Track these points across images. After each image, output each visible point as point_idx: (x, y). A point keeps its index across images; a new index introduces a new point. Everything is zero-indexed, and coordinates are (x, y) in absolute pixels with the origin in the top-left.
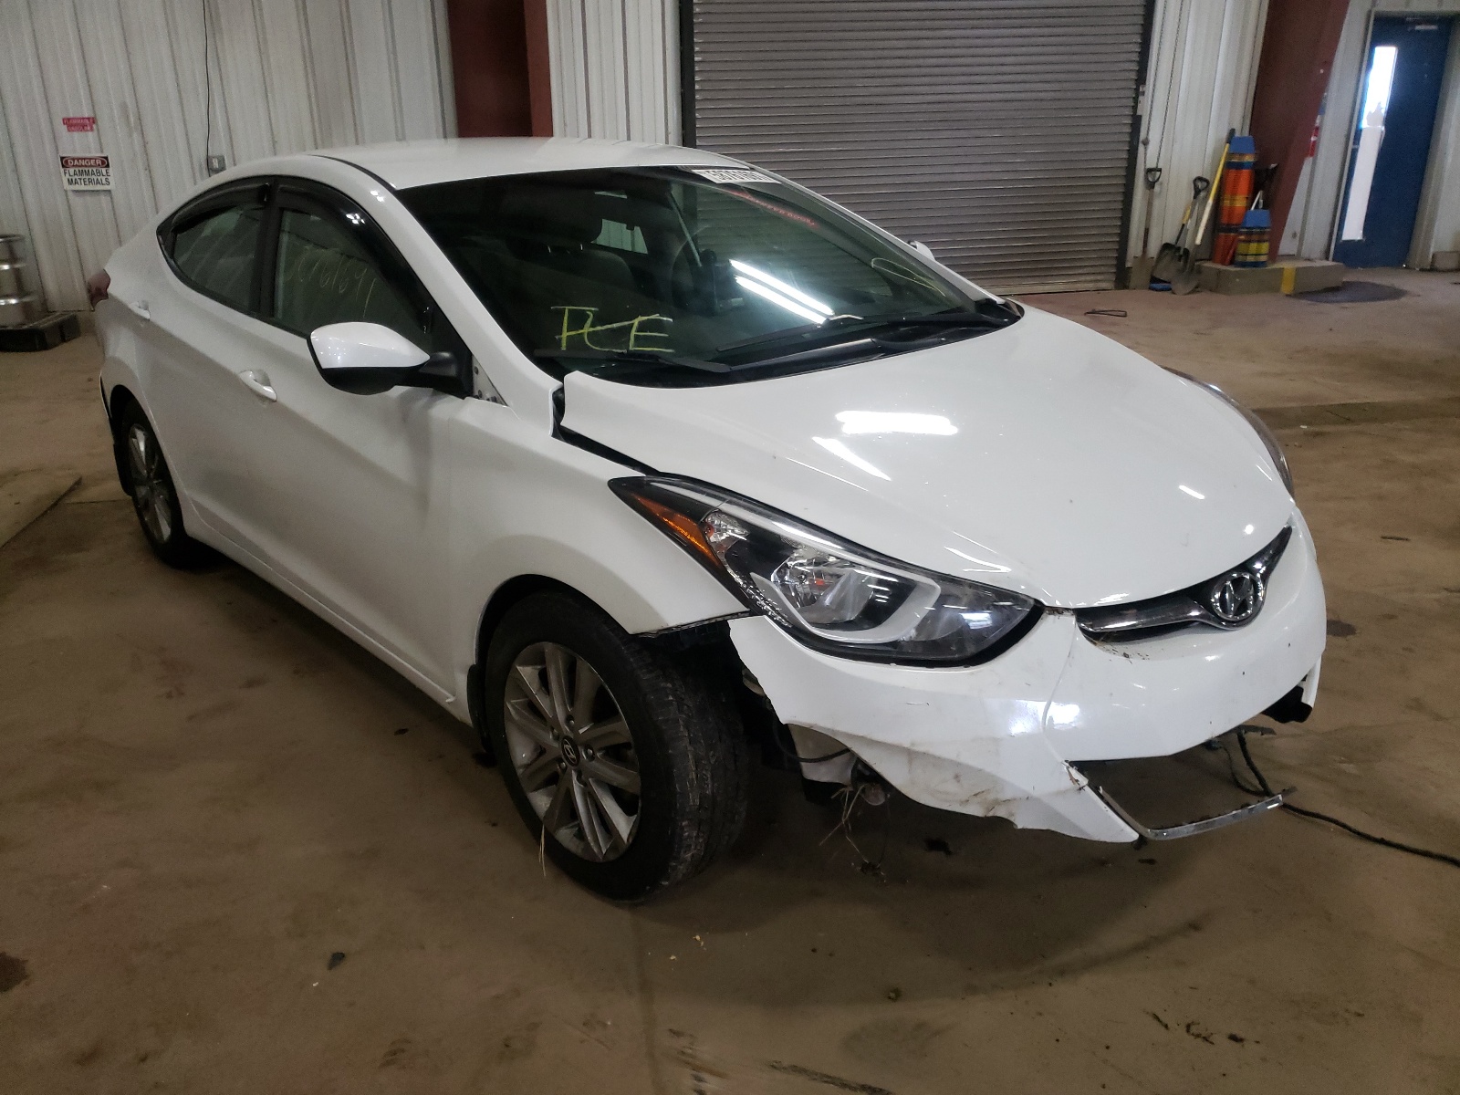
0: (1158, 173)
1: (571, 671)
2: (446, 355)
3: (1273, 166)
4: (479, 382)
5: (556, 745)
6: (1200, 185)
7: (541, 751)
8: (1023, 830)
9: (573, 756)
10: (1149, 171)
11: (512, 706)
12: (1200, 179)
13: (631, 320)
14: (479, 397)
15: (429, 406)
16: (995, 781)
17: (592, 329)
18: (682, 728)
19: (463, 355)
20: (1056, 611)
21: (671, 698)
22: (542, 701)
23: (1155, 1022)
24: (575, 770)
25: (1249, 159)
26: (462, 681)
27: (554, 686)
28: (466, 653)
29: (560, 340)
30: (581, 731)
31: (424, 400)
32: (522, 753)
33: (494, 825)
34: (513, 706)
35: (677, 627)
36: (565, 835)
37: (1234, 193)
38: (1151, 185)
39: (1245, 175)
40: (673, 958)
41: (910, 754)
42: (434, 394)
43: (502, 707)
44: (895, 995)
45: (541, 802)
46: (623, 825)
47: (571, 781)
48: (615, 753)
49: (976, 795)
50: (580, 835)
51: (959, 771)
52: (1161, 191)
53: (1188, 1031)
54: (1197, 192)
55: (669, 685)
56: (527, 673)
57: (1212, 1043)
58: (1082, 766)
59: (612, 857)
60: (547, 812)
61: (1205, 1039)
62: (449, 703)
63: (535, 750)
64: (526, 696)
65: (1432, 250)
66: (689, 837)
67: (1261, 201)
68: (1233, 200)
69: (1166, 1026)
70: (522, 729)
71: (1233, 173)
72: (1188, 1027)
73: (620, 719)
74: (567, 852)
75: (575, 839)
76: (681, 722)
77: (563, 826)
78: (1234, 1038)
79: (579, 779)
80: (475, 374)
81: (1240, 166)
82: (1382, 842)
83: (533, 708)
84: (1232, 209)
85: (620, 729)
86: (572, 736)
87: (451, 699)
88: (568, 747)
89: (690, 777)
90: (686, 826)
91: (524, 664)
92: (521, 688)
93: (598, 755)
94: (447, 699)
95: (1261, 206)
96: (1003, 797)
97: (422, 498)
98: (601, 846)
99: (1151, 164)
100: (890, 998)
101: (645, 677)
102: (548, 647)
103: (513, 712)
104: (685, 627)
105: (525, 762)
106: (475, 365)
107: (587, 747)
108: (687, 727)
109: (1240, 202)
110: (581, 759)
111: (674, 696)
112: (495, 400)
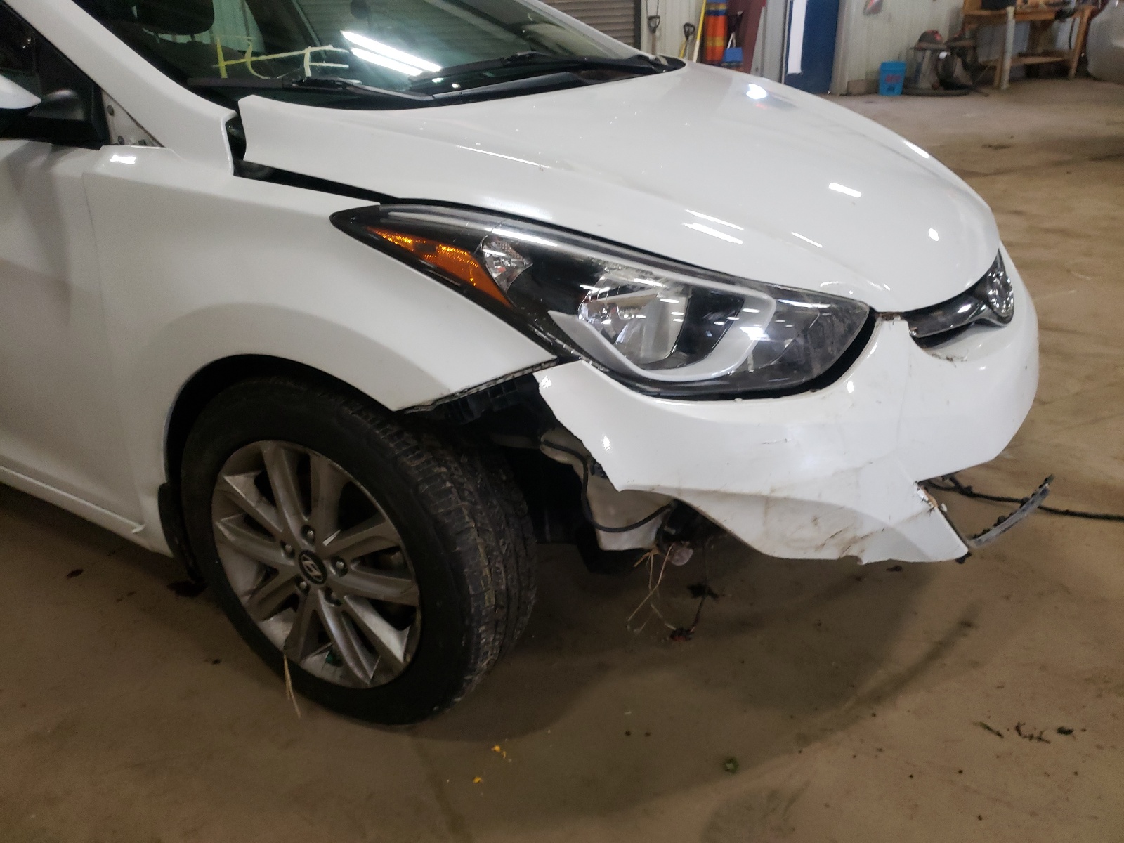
0: (658, 20)
1: (302, 471)
2: (65, 93)
3: (740, 13)
4: (117, 123)
5: (291, 563)
6: (689, 30)
7: (268, 572)
8: (869, 565)
9: (317, 573)
10: (650, 19)
11: (223, 526)
12: (687, 25)
13: (301, 50)
14: (121, 142)
15: (50, 163)
16: (854, 517)
17: (255, 59)
18: (467, 519)
19: (89, 91)
20: (889, 316)
21: (448, 485)
22: (265, 514)
23: (987, 732)
24: (321, 589)
25: (722, 7)
26: (151, 507)
27: (281, 493)
28: (154, 471)
29: (218, 69)
30: (326, 542)
31: (40, 160)
32: (242, 579)
33: (217, 662)
34: (225, 525)
35: (462, 392)
36: (315, 663)
37: (714, 35)
38: (653, 30)
39: (721, 20)
40: (477, 780)
41: (767, 502)
42: (54, 150)
43: (210, 527)
44: (730, 766)
45: (277, 630)
46: (393, 642)
47: (317, 601)
48: (375, 562)
49: (832, 537)
50: (336, 659)
51: (816, 511)
52: (661, 35)
53: (1020, 734)
54: (687, 37)
55: (444, 469)
56: (240, 484)
57: (1048, 742)
58: (928, 485)
59: (383, 680)
60: (286, 640)
61: (1040, 739)
62: (136, 533)
63: (259, 573)
64: (240, 510)
65: (847, 79)
66: (486, 643)
67: (734, 41)
68: (714, 41)
69: (999, 734)
70: (238, 551)
71: (711, 19)
72: (1018, 728)
73: (383, 520)
74: (320, 682)
75: (328, 666)
76: (465, 512)
77: (312, 652)
78: (1063, 731)
79: (328, 597)
80: (109, 117)
81: (717, 13)
82: (1067, 513)
83: (252, 523)
84: (714, 48)
85: (385, 532)
86: (312, 549)
87: (139, 529)
88: (309, 562)
89: (484, 574)
90: (483, 631)
91: (233, 472)
92: (233, 504)
93: (353, 567)
94: (133, 530)
95: (734, 45)
96: (860, 533)
97: (61, 289)
98: (364, 672)
99: (652, 13)
100: (728, 770)
101: (413, 464)
102: (267, 448)
103: (227, 533)
104: (474, 391)
105: (249, 587)
106: (107, 102)
107: (334, 559)
108: (472, 516)
109: (719, 43)
110: (329, 576)
111: (452, 481)
112: (143, 143)
